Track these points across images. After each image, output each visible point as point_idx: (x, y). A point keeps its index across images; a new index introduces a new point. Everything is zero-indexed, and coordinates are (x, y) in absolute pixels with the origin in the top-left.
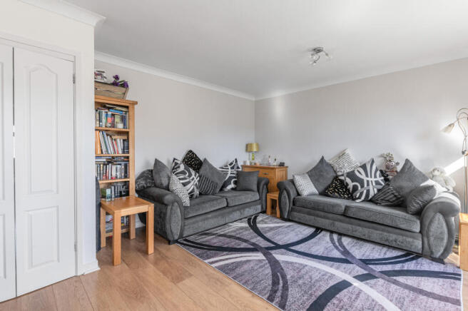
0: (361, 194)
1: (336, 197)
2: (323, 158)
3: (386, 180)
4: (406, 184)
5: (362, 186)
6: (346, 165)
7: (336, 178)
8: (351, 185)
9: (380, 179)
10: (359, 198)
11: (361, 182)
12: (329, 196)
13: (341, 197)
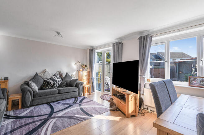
0: (57, 85)
1: (48, 89)
2: (37, 73)
3: (62, 79)
4: (68, 80)
5: (57, 82)
6: (48, 75)
7: (45, 81)
8: (52, 83)
9: (61, 79)
10: (56, 87)
11: (56, 81)
12: (45, 89)
13: (49, 89)
